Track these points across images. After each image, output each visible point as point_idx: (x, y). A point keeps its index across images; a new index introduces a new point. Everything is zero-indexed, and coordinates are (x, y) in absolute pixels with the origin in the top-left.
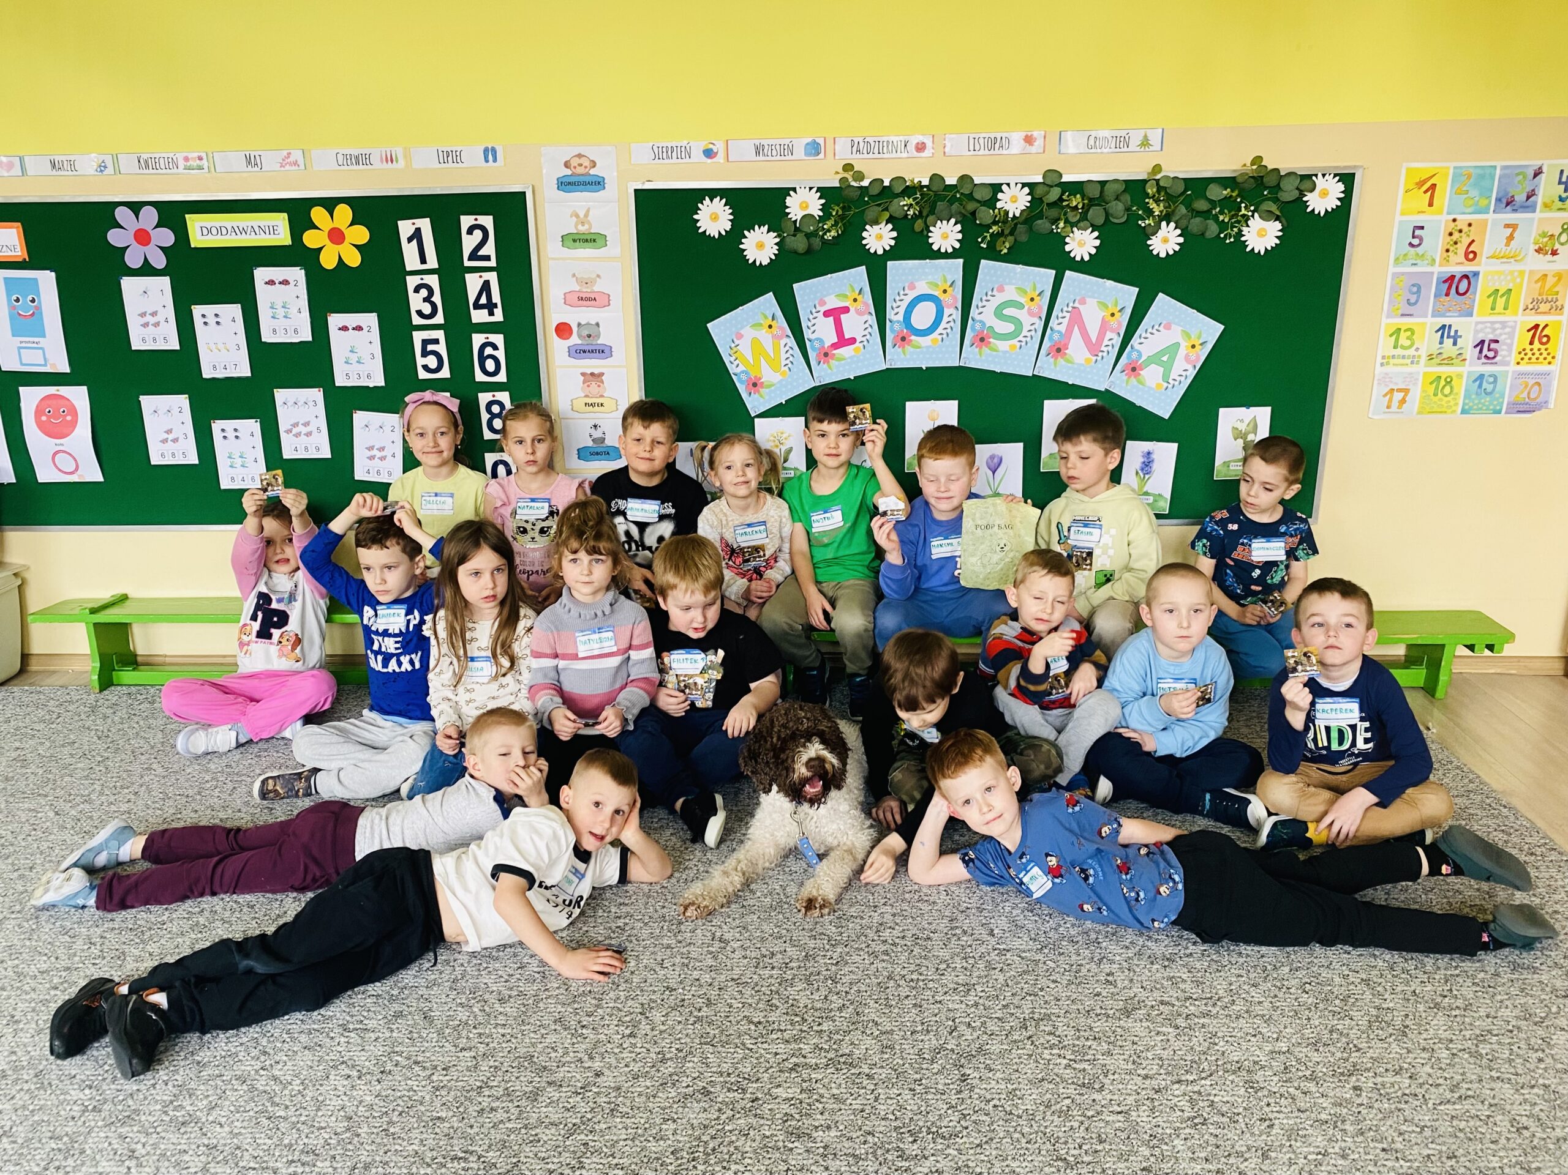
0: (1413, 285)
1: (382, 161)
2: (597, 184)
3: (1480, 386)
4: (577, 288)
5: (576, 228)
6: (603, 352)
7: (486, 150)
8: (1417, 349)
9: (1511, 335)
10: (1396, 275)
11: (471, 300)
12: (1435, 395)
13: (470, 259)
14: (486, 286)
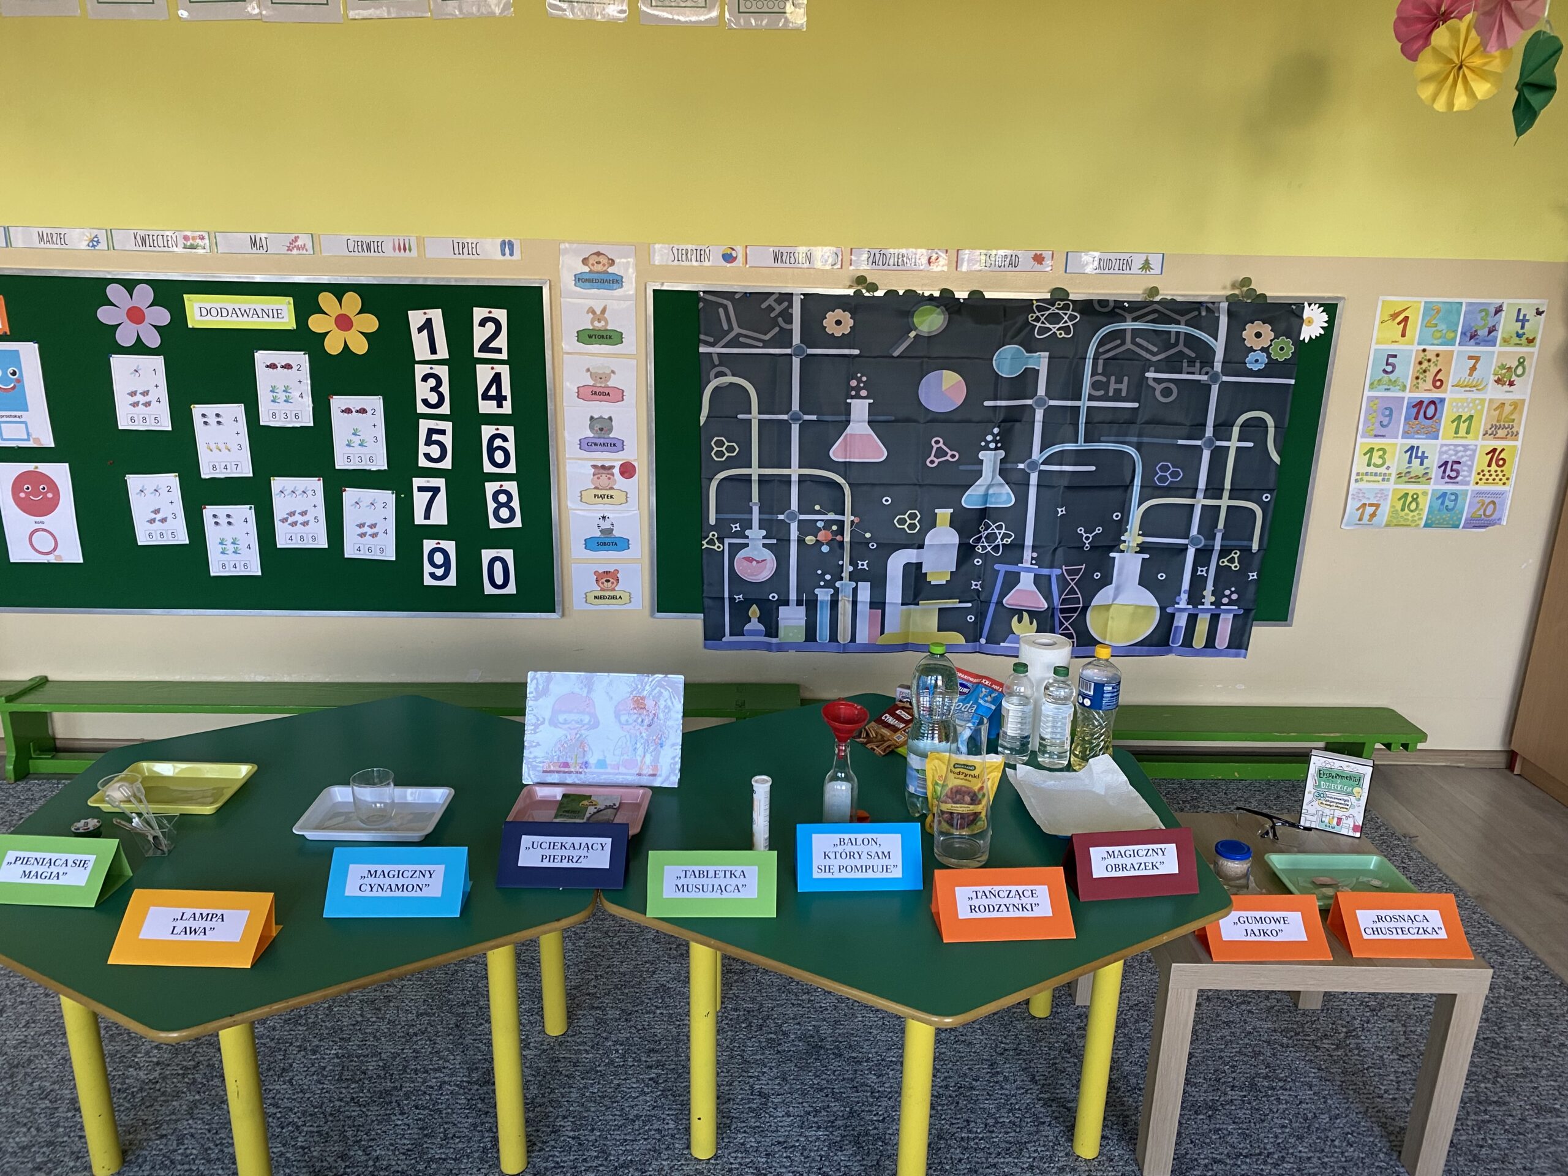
0: (1386, 409)
1: (394, 249)
2: (616, 281)
3: (1443, 503)
4: (591, 383)
5: (592, 323)
6: (616, 445)
7: (503, 243)
8: (1388, 468)
9: (1472, 458)
10: (1370, 399)
11: (480, 392)
12: (1403, 510)
13: (480, 351)
14: (497, 379)
